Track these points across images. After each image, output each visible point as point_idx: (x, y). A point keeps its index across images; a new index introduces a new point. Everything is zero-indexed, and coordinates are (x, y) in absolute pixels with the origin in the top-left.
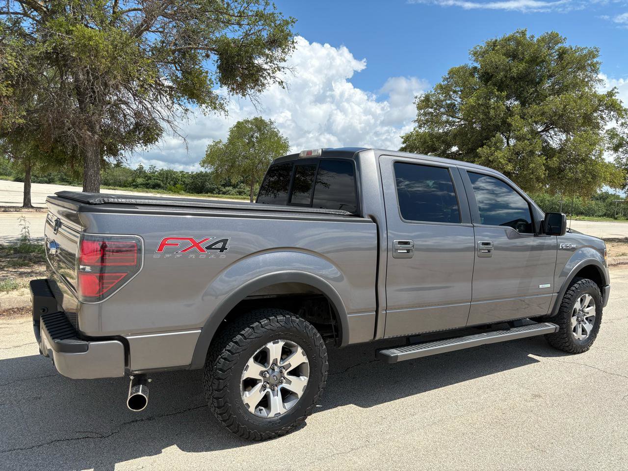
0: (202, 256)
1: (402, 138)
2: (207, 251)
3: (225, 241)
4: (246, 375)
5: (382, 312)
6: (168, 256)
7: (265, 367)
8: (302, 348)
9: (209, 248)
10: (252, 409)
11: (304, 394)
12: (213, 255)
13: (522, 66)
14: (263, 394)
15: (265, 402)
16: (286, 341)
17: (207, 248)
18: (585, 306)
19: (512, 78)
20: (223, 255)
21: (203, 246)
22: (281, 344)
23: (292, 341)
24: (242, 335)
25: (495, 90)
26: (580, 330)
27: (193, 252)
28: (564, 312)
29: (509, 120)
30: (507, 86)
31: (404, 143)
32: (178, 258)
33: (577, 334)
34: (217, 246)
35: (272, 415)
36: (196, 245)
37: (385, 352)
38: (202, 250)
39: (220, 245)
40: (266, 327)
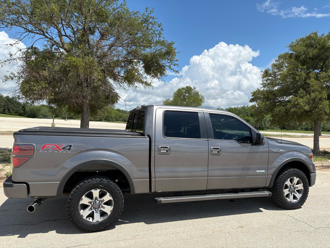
0: (60, 152)
1: (252, 93)
2: (62, 150)
3: (71, 146)
4: (81, 202)
5: (153, 179)
6: (46, 151)
7: (92, 200)
8: (109, 193)
9: (63, 149)
10: (85, 218)
11: (111, 214)
12: (65, 152)
13: (315, 51)
14: (91, 211)
15: (91, 215)
16: (101, 189)
17: (62, 149)
18: (295, 183)
19: (310, 58)
20: (69, 152)
21: (61, 148)
22: (98, 190)
23: (104, 189)
24: (79, 185)
25: (300, 65)
26: (291, 197)
27: (56, 150)
28: (277, 186)
30: (307, 62)
31: (252, 96)
32: (50, 152)
33: (289, 198)
34: (67, 148)
35: (94, 221)
36: (58, 147)
37: (157, 198)
38: (60, 149)
39: (68, 148)
40: (90, 183)
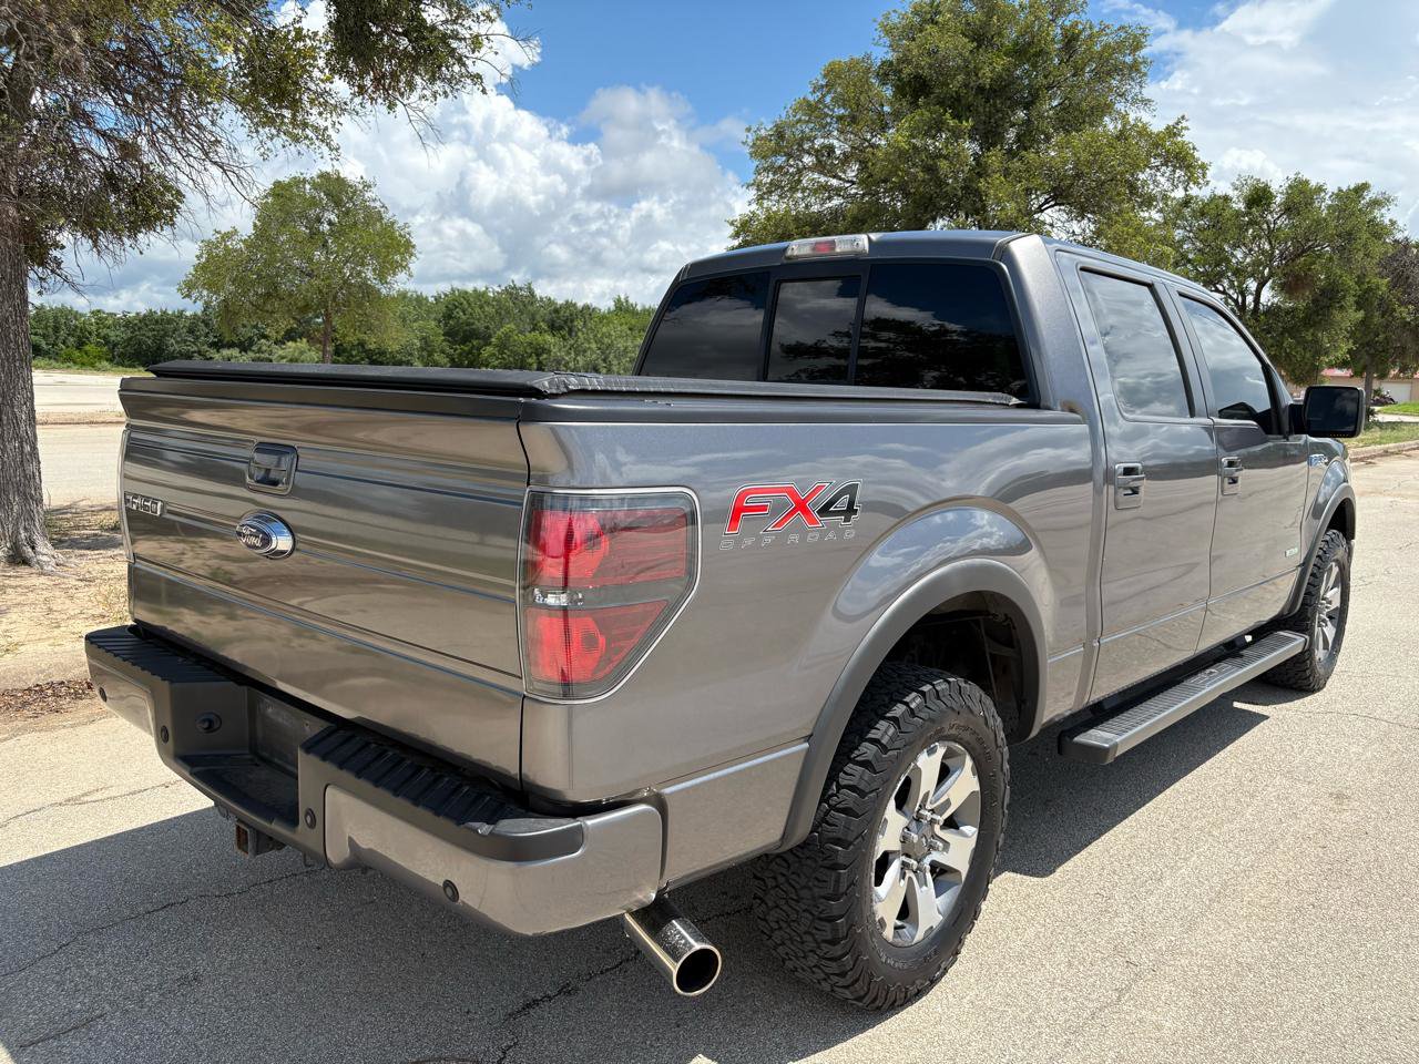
0: (815, 534)
1: (732, 224)
2: (821, 521)
3: (851, 490)
4: (881, 846)
6: (746, 541)
7: (908, 817)
8: (973, 756)
10: (888, 931)
11: (970, 869)
12: (831, 530)
14: (903, 887)
16: (946, 743)
17: (822, 512)
18: (1329, 587)
19: (981, 89)
20: (850, 530)
21: (814, 505)
22: (940, 753)
23: (957, 743)
24: (875, 741)
25: (948, 115)
26: (1321, 641)
27: (794, 527)
28: (1307, 605)
29: (982, 184)
31: (737, 235)
32: (767, 546)
34: (839, 505)
35: (918, 936)
36: (801, 504)
38: (812, 520)
39: (842, 503)
40: (920, 714)
